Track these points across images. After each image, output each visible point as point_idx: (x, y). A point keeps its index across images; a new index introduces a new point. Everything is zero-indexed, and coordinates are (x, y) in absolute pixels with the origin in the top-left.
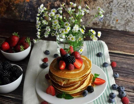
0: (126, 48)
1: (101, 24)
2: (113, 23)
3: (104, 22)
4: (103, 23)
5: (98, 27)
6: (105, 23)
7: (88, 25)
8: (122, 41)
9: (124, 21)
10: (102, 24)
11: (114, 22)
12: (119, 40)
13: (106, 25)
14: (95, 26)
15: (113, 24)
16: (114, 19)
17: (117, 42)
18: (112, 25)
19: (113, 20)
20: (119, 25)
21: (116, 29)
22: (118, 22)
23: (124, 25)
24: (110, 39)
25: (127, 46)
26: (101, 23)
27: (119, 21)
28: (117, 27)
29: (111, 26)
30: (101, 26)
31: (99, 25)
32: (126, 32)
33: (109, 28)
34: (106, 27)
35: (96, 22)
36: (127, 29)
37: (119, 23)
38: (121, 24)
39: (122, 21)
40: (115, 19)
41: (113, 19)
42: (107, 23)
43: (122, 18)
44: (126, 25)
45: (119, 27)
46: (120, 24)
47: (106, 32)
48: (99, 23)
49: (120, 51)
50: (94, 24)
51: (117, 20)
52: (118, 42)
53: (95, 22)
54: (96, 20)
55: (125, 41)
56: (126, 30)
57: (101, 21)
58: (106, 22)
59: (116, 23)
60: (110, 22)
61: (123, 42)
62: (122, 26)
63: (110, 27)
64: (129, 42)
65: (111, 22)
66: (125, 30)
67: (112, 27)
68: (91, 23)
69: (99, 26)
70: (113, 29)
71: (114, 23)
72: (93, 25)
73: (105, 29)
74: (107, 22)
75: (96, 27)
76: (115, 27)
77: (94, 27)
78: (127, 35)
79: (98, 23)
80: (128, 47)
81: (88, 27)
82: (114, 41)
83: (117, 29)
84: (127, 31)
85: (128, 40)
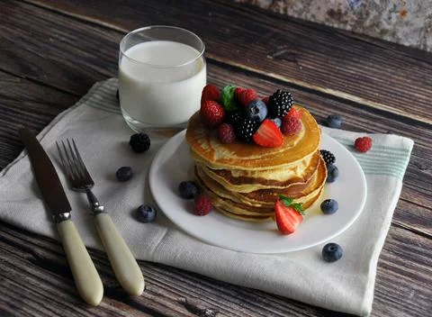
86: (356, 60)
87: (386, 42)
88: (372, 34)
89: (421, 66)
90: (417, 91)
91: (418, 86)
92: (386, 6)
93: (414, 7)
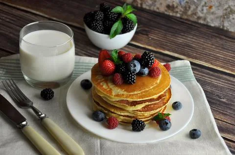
0: (217, 59)
1: (180, 9)
2: (203, 10)
3: (187, 6)
4: (185, 8)
5: (174, 14)
6: (188, 9)
7: (158, 8)
8: (213, 45)
9: (222, 10)
10: (182, 10)
11: (205, 8)
12: (208, 44)
13: (190, 13)
14: (170, 11)
15: (202, 13)
16: (205, 3)
17: (203, 45)
18: (200, 14)
19: (203, 6)
20: (212, 16)
21: (205, 23)
22: (212, 11)
23: (221, 17)
24: (192, 38)
25: (219, 55)
26: (182, 7)
27: (214, 9)
28: (208, 20)
29: (198, 15)
30: (181, 13)
31: (176, 10)
32: (222, 30)
33: (194, 19)
34: (189, 16)
35: (173, 5)
36: (225, 25)
37: (213, 13)
38: (216, 16)
39: (219, 9)
40: (207, 5)
41: (203, 3)
42: (192, 9)
43: (220, 5)
44: (224, 18)
45: (212, 20)
46: (215, 14)
47: (187, 25)
48: (177, 7)
49: (206, 61)
50: (168, 7)
51: (211, 7)
52: (205, 46)
53: (171, 4)
54: (174, 2)
55: (218, 46)
56: (223, 26)
57: (183, 3)
58: (190, 7)
59: (208, 13)
60: (197, 7)
61: (214, 47)
62: (217, 18)
63: (196, 17)
64: (225, 49)
65: (199, 8)
66: (221, 27)
67: (199, 18)
68: (164, 4)
69: (177, 12)
70: (201, 22)
71: (205, 11)
72: (166, 9)
73: (186, 20)
74: (193, 7)
75: (171, 14)
76: (205, 19)
77: (168, 13)
78: (223, 37)
79: (175, 6)
80: (220, 57)
81: (157, 11)
82: (198, 43)
83: (208, 22)
84: (225, 29)
85: (222, 45)
86: (182, 34)
87: (200, 24)
88: (191, 19)
89: (221, 39)
90: (218, 53)
91: (219, 49)
92: (200, 3)
93: (217, 4)
